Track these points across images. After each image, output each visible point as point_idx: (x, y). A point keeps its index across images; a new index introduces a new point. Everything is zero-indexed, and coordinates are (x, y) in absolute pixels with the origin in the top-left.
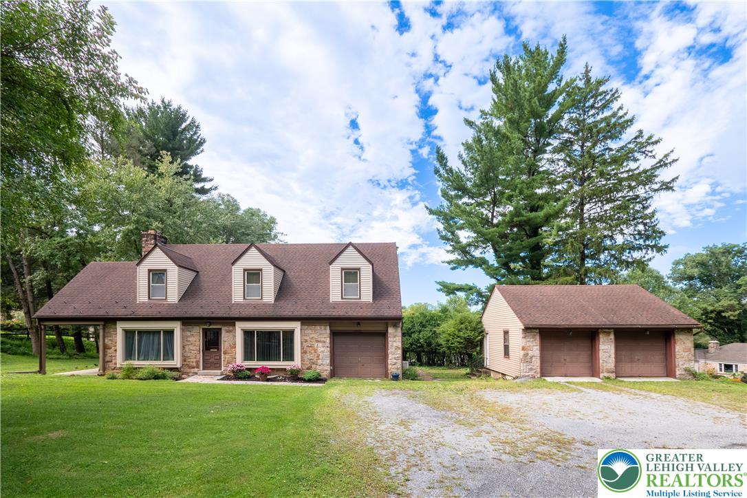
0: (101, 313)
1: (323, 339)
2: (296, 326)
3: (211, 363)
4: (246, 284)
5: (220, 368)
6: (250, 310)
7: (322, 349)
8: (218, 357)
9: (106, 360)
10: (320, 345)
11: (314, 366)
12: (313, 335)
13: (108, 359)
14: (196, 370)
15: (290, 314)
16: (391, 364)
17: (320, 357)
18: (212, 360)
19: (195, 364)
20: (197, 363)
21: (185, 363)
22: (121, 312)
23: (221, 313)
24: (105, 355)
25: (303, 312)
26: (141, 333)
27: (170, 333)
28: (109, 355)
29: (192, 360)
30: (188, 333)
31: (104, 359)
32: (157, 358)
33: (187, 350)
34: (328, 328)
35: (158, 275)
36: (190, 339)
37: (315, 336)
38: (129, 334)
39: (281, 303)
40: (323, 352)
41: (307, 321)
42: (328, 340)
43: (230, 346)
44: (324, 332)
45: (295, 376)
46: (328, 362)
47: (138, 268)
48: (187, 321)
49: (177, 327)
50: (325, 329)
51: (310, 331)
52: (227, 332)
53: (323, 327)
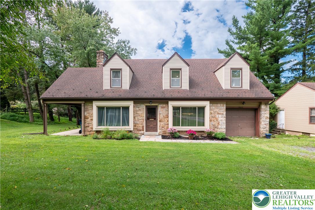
0: (83, 96)
1: (222, 112)
2: (207, 104)
3: (151, 127)
4: (171, 78)
5: (156, 131)
6: (177, 94)
7: (222, 119)
8: (155, 124)
9: (86, 126)
10: (220, 116)
11: (216, 129)
12: (215, 110)
13: (87, 125)
14: (142, 132)
15: (203, 96)
16: (263, 128)
17: (220, 124)
18: (151, 126)
19: (141, 128)
20: (143, 127)
21: (135, 128)
22: (95, 96)
23: (159, 96)
24: (85, 123)
25: (209, 95)
26: (108, 108)
27: (126, 109)
28: (87, 122)
29: (140, 126)
30: (137, 109)
31: (84, 125)
32: (118, 125)
33: (137, 120)
34: (225, 105)
35: (116, 72)
36: (139, 112)
37: (217, 110)
38: (100, 109)
39: (194, 90)
40: (222, 120)
41: (213, 100)
42: (225, 113)
43: (164, 116)
44: (222, 108)
45: (211, 136)
46: (225, 126)
47: (104, 67)
48: (137, 101)
49: (130, 104)
50: (223, 106)
51: (214, 108)
52: (162, 108)
53: (222, 105)
